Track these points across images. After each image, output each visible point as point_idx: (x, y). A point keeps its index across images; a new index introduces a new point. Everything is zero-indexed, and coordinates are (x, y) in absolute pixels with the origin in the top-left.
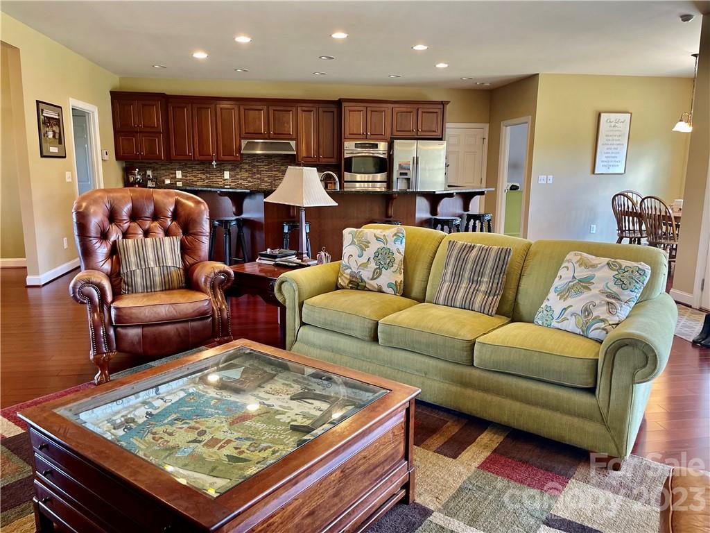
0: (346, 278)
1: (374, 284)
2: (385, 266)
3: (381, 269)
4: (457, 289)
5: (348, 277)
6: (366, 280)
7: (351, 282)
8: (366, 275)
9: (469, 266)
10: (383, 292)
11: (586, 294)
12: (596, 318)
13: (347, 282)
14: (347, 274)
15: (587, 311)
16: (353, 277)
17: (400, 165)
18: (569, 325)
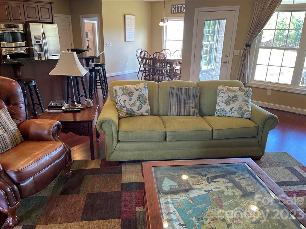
0: (124, 112)
1: (139, 112)
2: (144, 103)
3: (142, 105)
4: (180, 108)
5: (125, 112)
6: (135, 111)
7: (127, 114)
8: (135, 109)
9: (183, 97)
10: (143, 115)
11: (237, 102)
12: (245, 110)
13: (125, 114)
14: (124, 110)
15: (240, 108)
16: (128, 111)
17: (35, 37)
18: (234, 115)
